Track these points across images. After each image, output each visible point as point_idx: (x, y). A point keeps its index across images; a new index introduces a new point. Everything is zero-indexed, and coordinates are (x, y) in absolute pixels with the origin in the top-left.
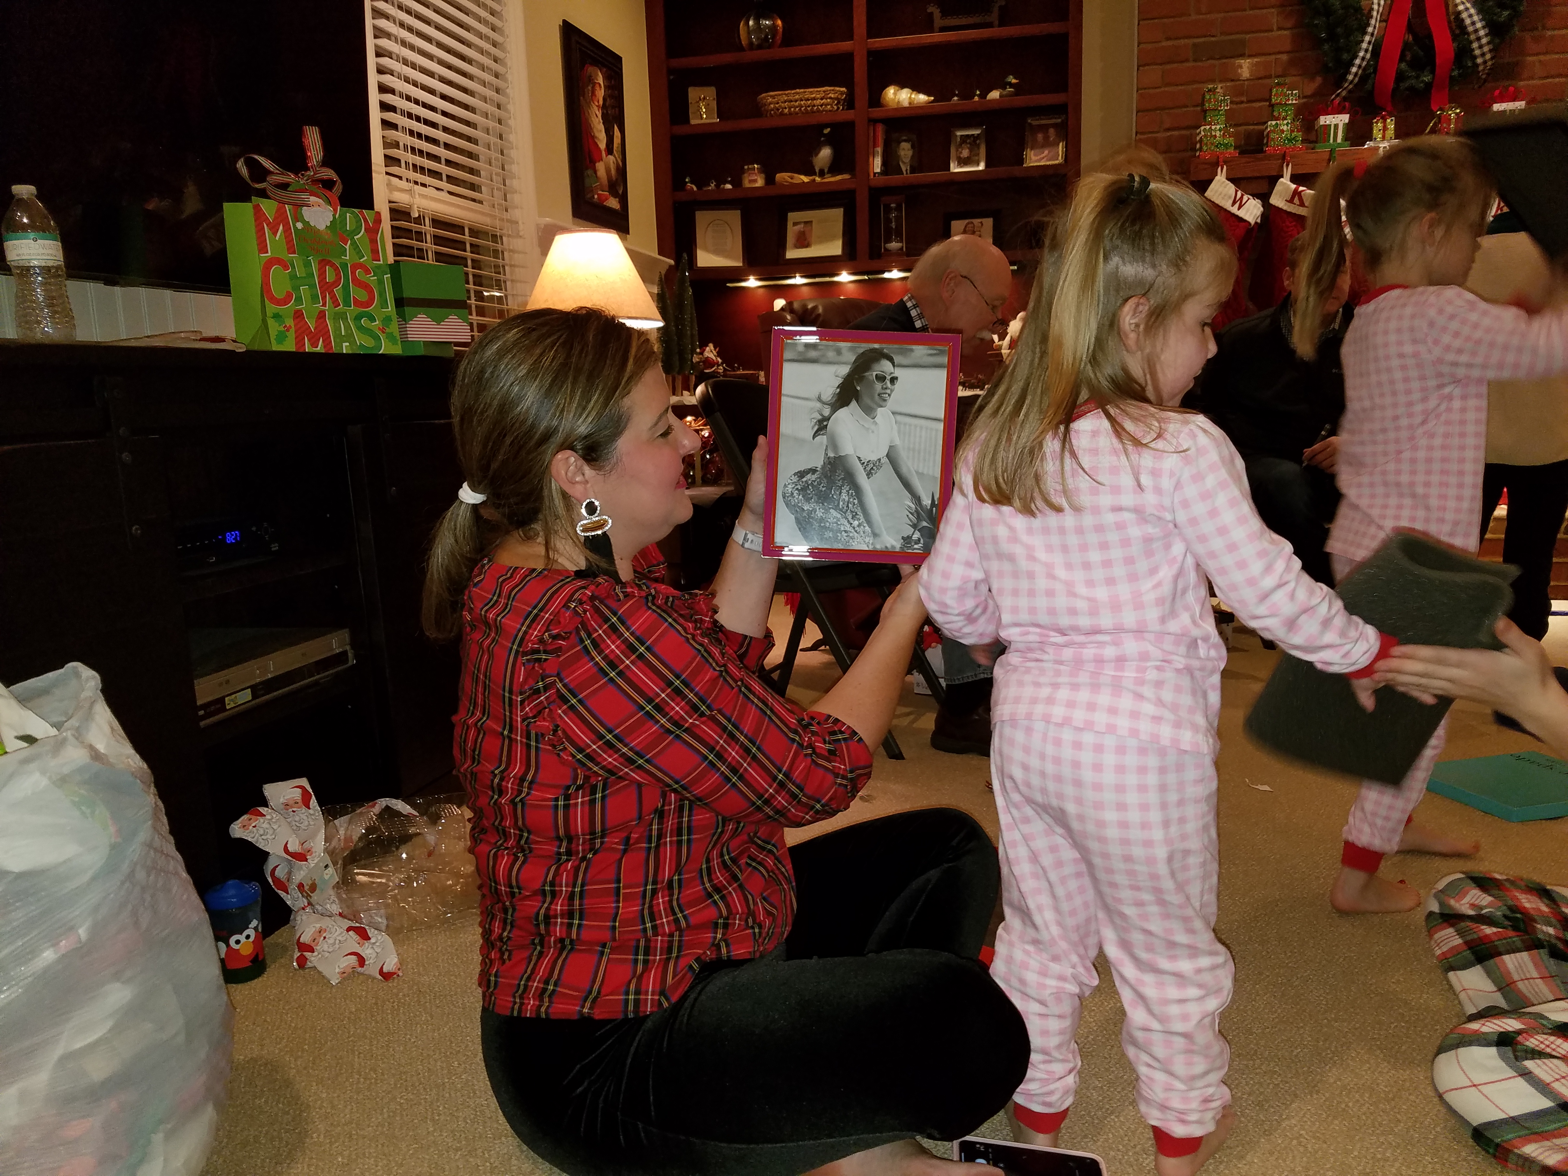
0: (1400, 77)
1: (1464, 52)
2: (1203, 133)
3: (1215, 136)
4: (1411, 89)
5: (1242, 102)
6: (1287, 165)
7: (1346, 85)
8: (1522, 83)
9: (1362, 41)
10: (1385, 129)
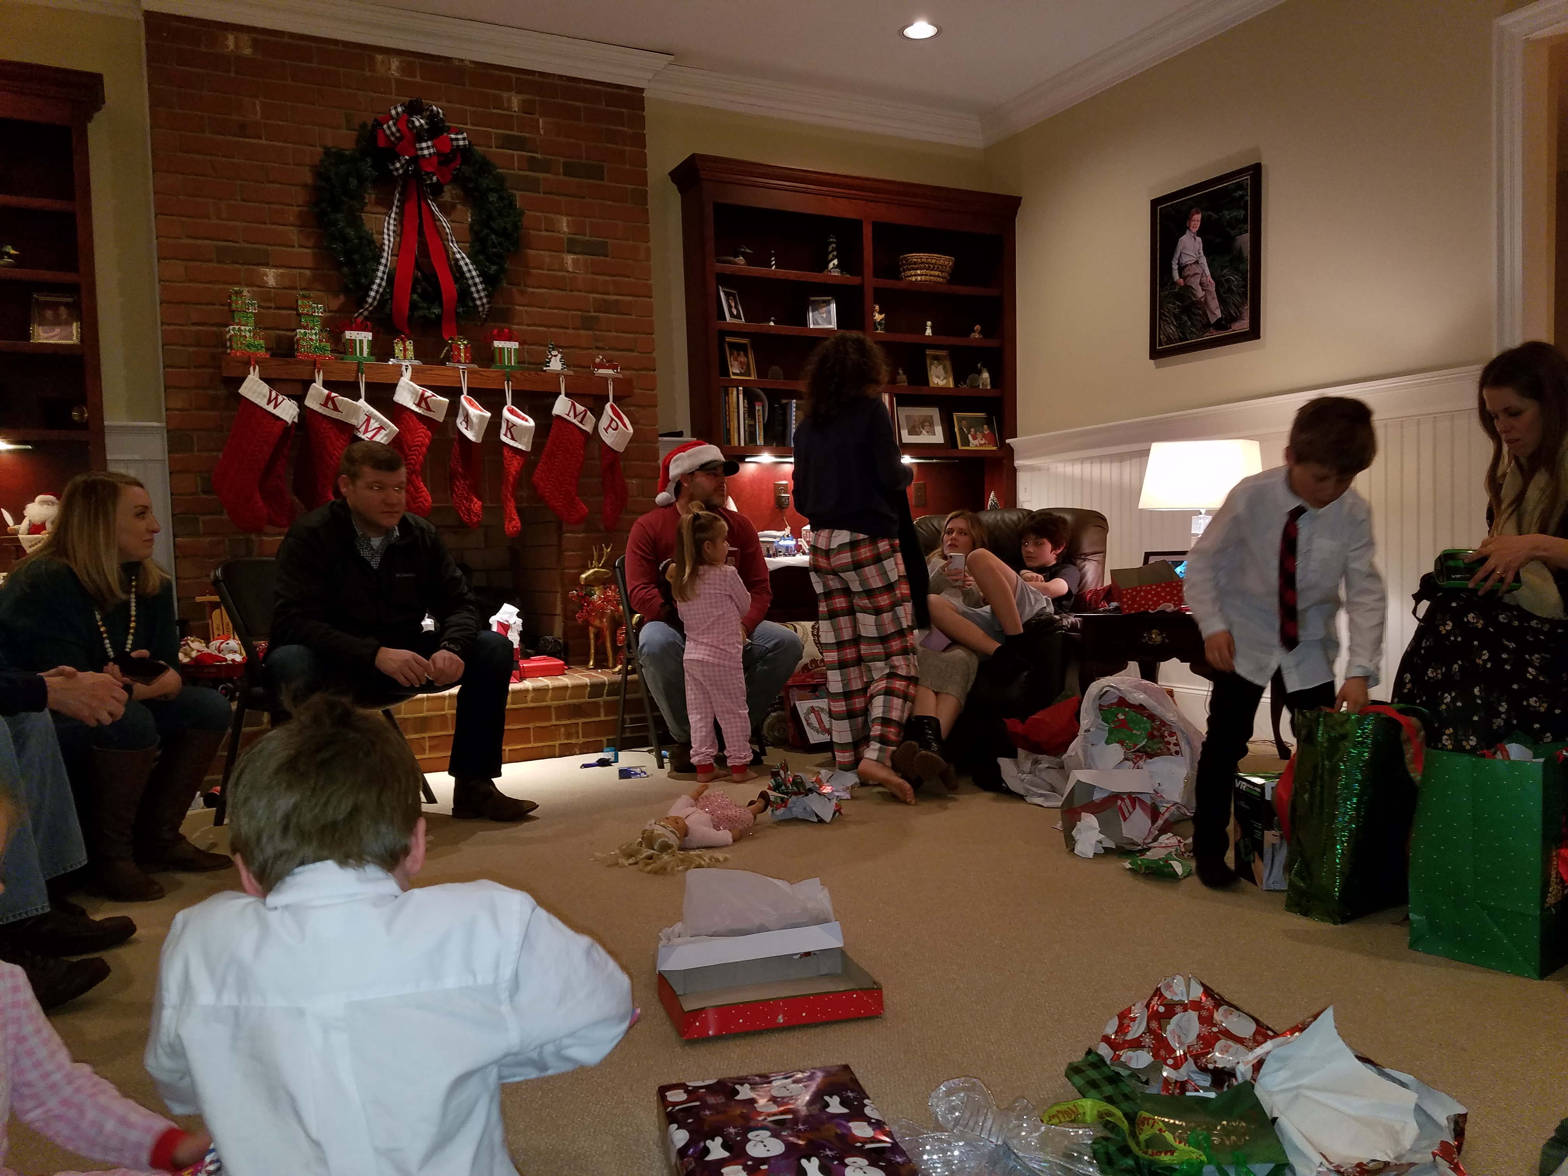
0: (414, 306)
1: (465, 294)
2: (232, 332)
3: (245, 337)
4: (424, 317)
5: (271, 308)
6: (319, 372)
7: (367, 306)
8: (515, 327)
9: (378, 270)
10: (405, 350)
